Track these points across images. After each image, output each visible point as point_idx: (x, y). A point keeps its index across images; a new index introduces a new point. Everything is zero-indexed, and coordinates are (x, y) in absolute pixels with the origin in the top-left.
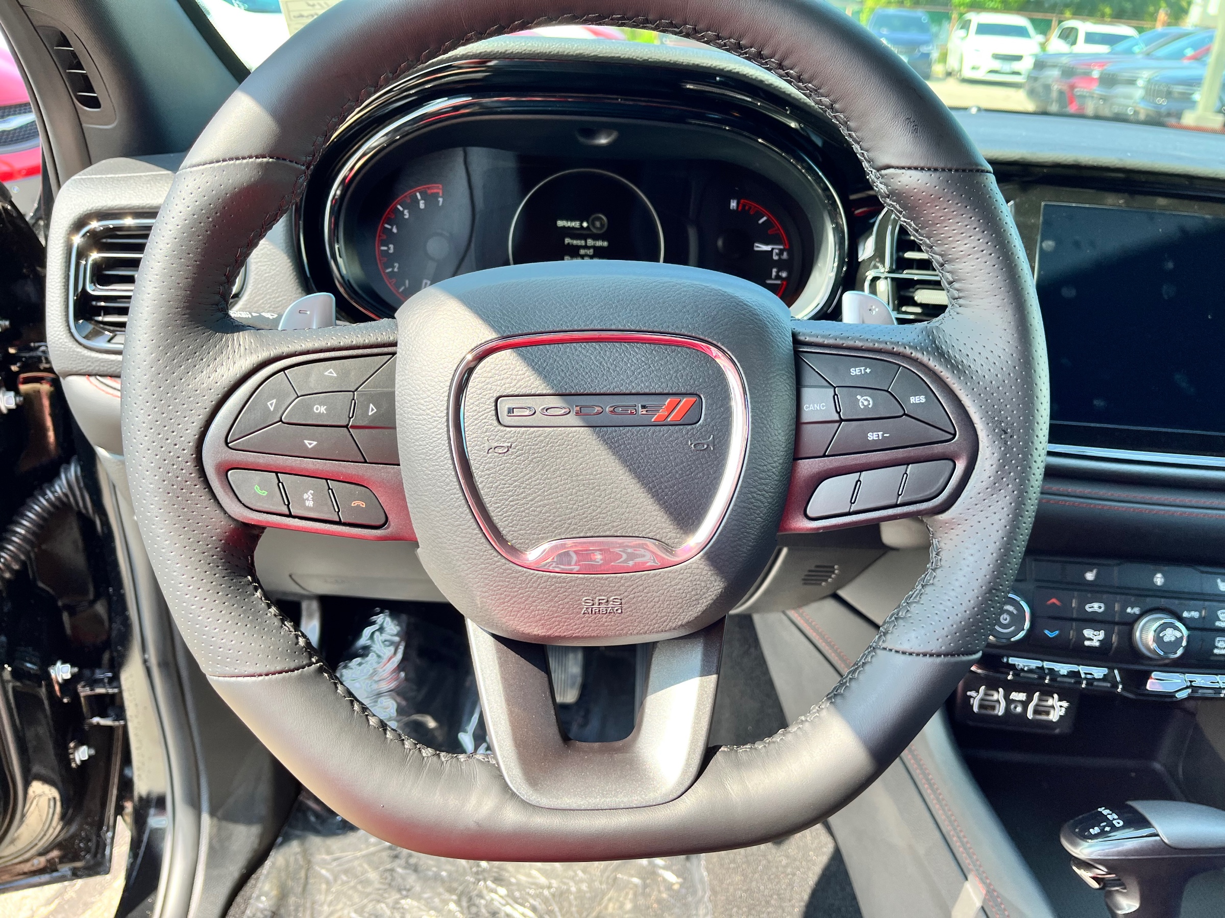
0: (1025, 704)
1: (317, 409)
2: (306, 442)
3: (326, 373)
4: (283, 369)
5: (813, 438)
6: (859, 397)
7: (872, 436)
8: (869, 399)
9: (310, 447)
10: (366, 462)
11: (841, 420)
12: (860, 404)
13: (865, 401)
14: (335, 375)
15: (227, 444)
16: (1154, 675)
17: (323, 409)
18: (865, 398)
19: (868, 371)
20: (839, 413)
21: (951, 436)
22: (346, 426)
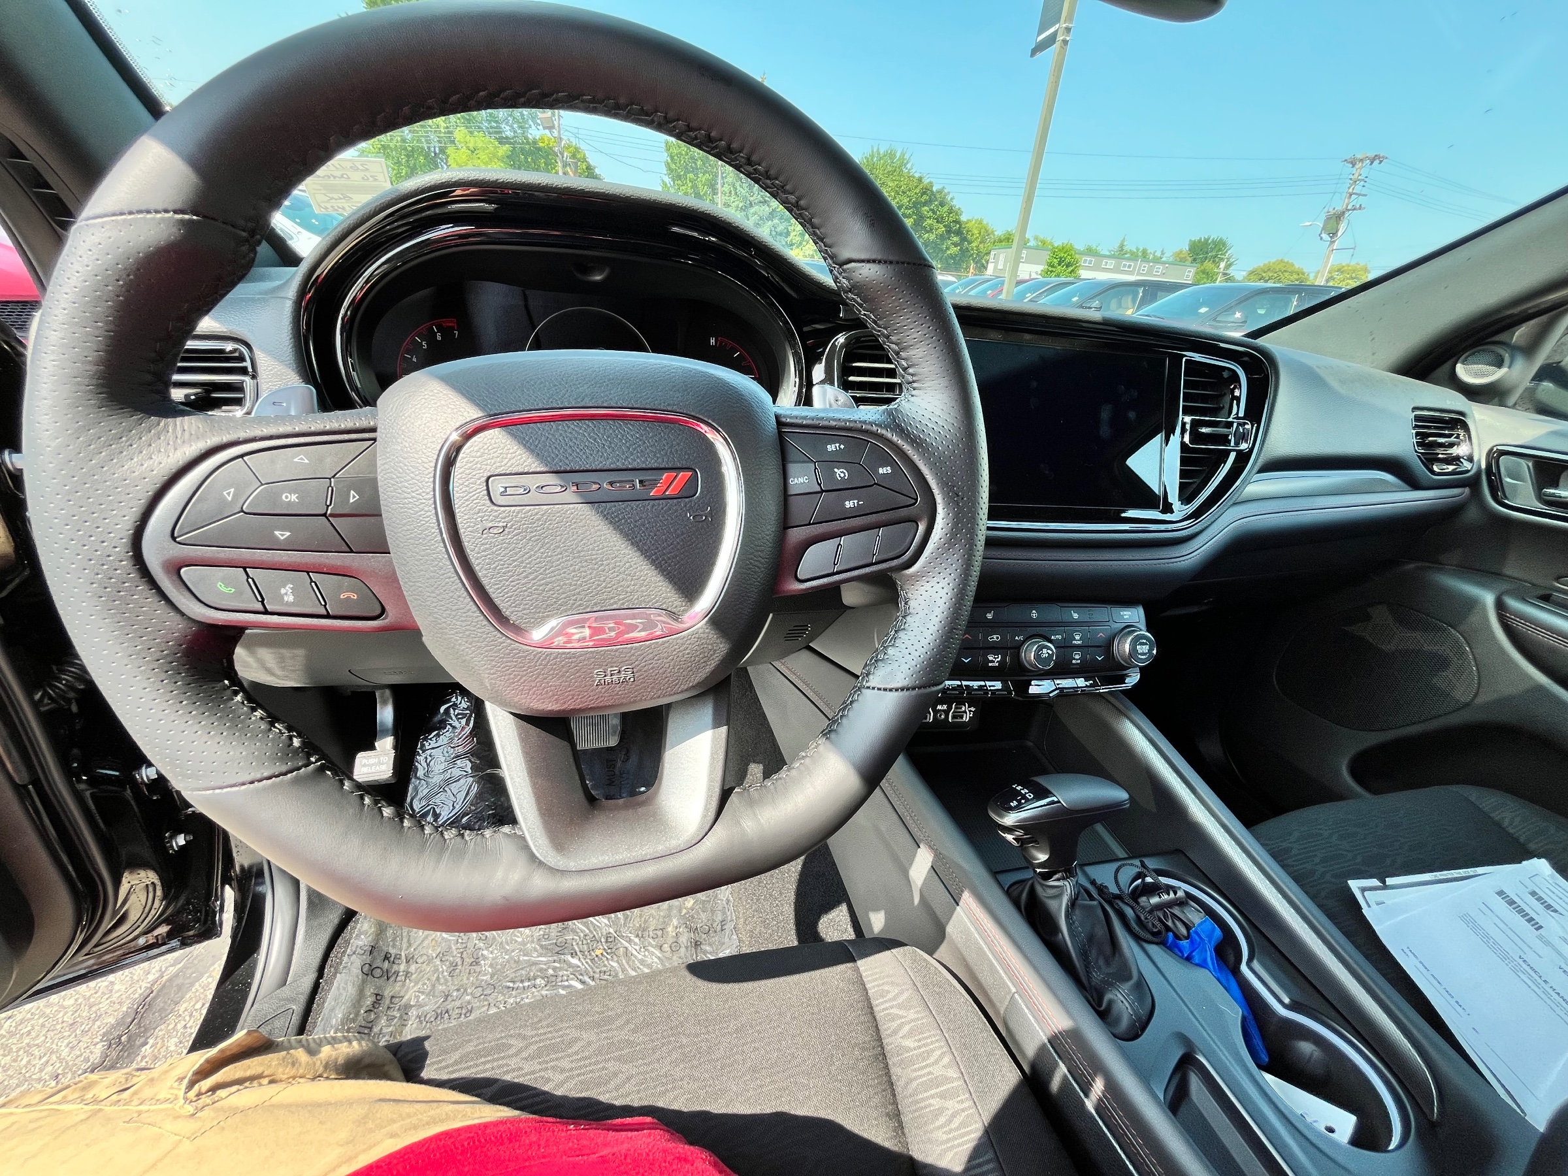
0: (947, 712)
1: (287, 497)
2: (277, 533)
3: (296, 460)
4: (242, 456)
5: (798, 509)
6: (836, 470)
7: (849, 504)
8: (845, 471)
9: (282, 538)
10: (352, 551)
11: (823, 491)
12: (838, 476)
13: (840, 473)
14: (307, 461)
15: (174, 538)
16: (1033, 683)
17: (294, 498)
18: (841, 470)
19: (842, 447)
20: (820, 485)
21: (914, 501)
22: (324, 515)
